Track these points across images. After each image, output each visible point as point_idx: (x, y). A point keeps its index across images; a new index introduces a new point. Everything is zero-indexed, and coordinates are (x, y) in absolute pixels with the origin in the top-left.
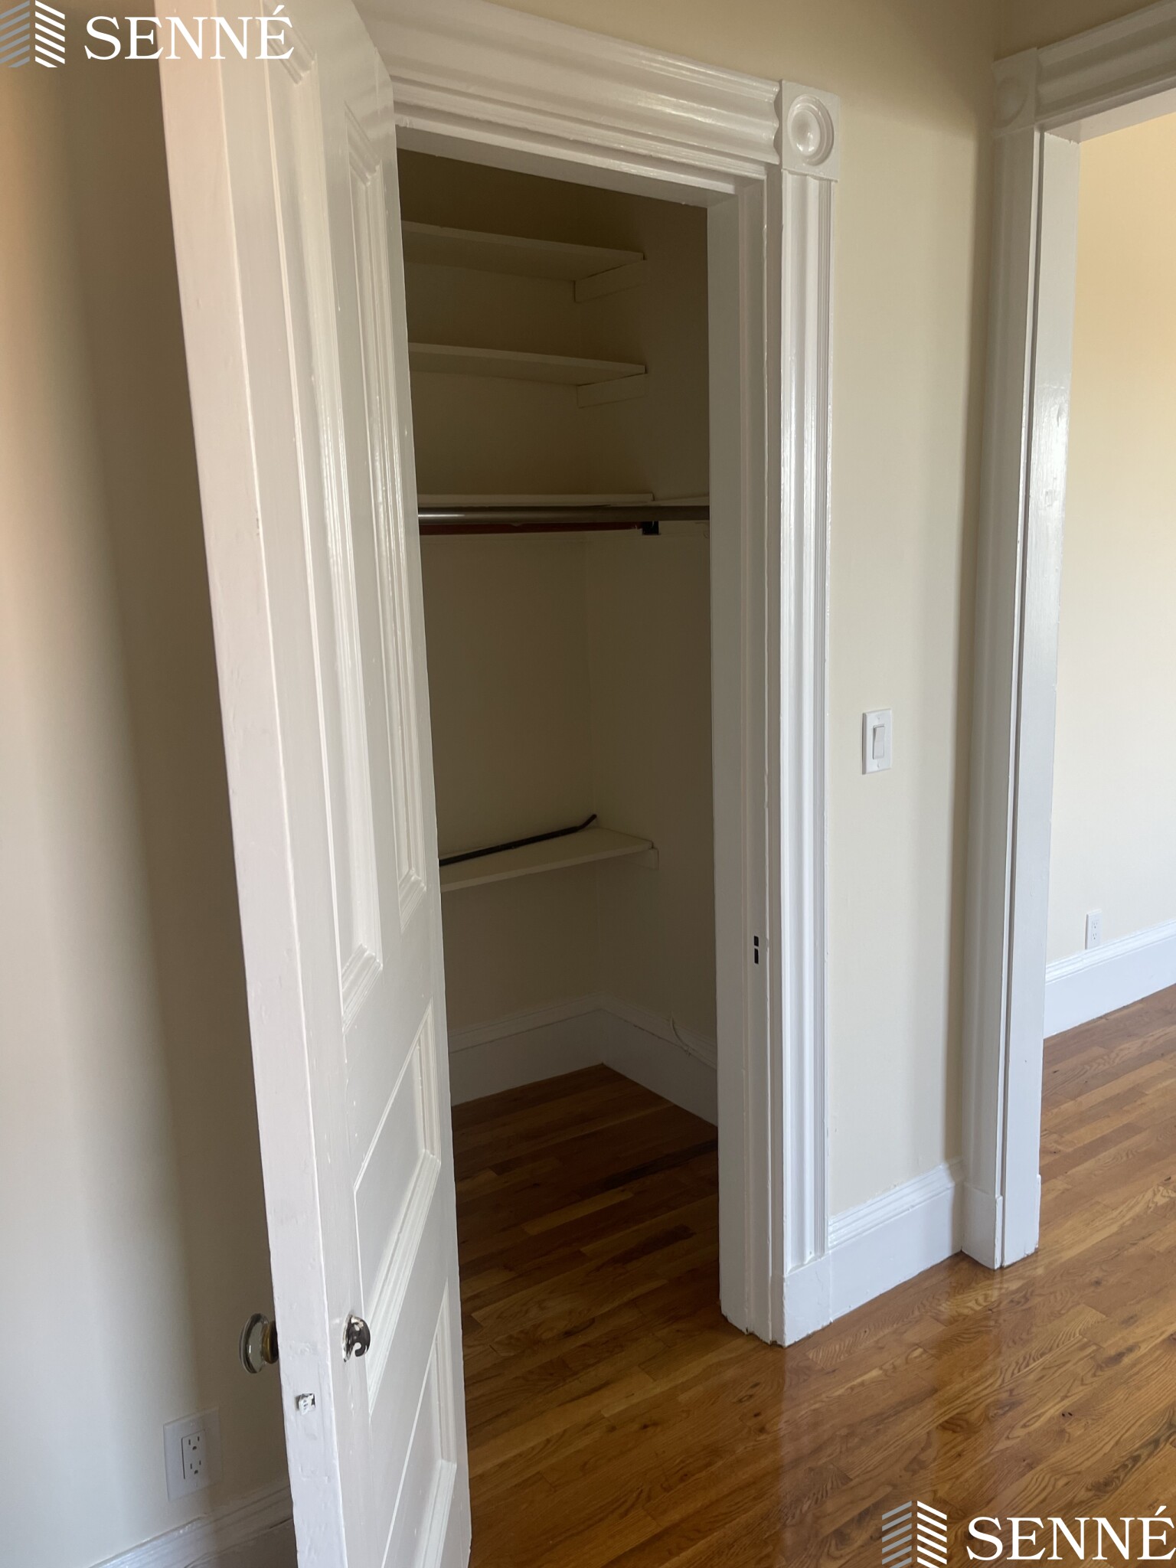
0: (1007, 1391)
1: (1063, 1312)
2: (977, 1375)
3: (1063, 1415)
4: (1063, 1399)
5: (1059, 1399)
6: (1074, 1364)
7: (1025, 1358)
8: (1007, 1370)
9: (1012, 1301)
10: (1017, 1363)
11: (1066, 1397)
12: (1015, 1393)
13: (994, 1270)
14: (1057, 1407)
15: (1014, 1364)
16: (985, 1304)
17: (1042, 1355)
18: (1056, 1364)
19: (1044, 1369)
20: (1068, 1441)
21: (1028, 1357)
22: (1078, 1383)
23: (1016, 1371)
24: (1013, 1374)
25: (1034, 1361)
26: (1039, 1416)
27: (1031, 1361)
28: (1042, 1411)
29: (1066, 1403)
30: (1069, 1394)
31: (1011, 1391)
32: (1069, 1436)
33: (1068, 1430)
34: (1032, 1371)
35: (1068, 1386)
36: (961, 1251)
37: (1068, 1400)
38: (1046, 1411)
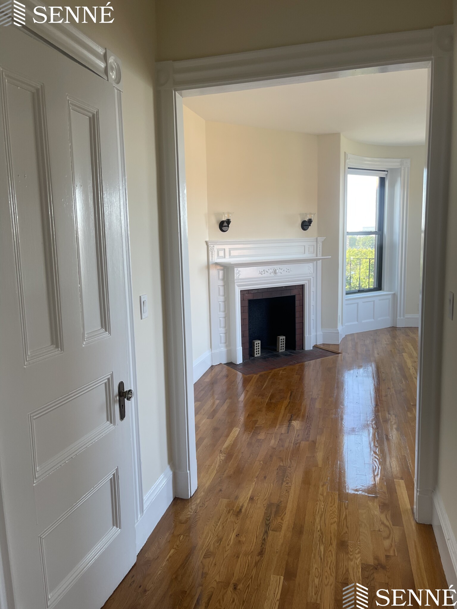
0: (216, 536)
1: (217, 504)
2: (204, 536)
3: (237, 536)
4: (233, 531)
5: (232, 531)
6: (230, 518)
7: (215, 523)
8: (212, 530)
9: (200, 507)
10: (214, 526)
11: (234, 530)
12: (219, 535)
13: (189, 499)
14: (234, 534)
15: (213, 527)
16: (193, 511)
17: (219, 520)
18: (225, 521)
19: (222, 524)
20: (243, 544)
21: (215, 522)
22: (234, 524)
23: (215, 528)
24: (215, 530)
25: (218, 523)
26: (230, 540)
27: (217, 523)
28: (230, 537)
29: (235, 531)
30: (234, 528)
31: (217, 535)
32: (243, 542)
33: (241, 540)
34: (219, 527)
35: (232, 526)
36: (175, 497)
37: (235, 530)
38: (231, 538)
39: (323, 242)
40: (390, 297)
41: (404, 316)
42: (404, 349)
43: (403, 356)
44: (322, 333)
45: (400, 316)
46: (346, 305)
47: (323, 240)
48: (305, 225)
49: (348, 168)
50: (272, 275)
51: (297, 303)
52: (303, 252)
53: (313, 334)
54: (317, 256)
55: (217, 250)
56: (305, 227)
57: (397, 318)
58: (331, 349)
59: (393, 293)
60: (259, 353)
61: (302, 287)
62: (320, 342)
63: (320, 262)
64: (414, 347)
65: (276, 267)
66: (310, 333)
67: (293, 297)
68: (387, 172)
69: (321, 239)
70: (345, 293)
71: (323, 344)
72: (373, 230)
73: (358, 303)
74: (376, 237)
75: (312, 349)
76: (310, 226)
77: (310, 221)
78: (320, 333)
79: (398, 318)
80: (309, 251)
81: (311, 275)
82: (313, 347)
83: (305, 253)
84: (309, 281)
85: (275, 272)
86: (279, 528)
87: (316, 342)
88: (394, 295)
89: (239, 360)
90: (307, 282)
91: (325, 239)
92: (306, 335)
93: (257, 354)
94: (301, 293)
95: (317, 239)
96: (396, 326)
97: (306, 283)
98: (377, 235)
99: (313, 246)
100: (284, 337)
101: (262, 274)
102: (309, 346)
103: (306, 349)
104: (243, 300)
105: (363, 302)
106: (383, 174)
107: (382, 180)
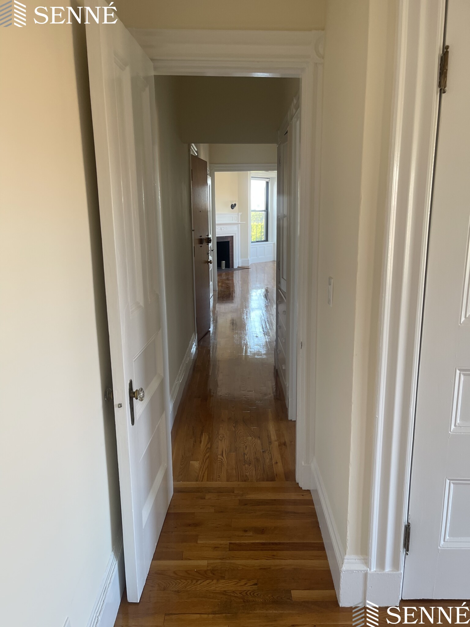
39: (241, 215)
46: (252, 248)
48: (233, 206)
49: (251, 177)
51: (230, 245)
52: (232, 219)
53: (237, 261)
54: (238, 222)
56: (233, 208)
58: (246, 267)
61: (232, 237)
63: (239, 225)
66: (236, 260)
67: (229, 242)
69: (240, 214)
70: (251, 242)
71: (242, 265)
72: (263, 209)
73: (257, 247)
74: (264, 213)
75: (237, 268)
76: (235, 207)
77: (235, 205)
78: (240, 261)
80: (235, 219)
81: (236, 231)
82: (238, 267)
84: (235, 234)
87: (239, 265)
90: (234, 234)
91: (242, 214)
92: (234, 261)
94: (232, 240)
95: (238, 214)
99: (236, 217)
100: (225, 262)
102: (235, 266)
103: (234, 268)
105: (259, 247)
106: (267, 180)
107: (267, 183)
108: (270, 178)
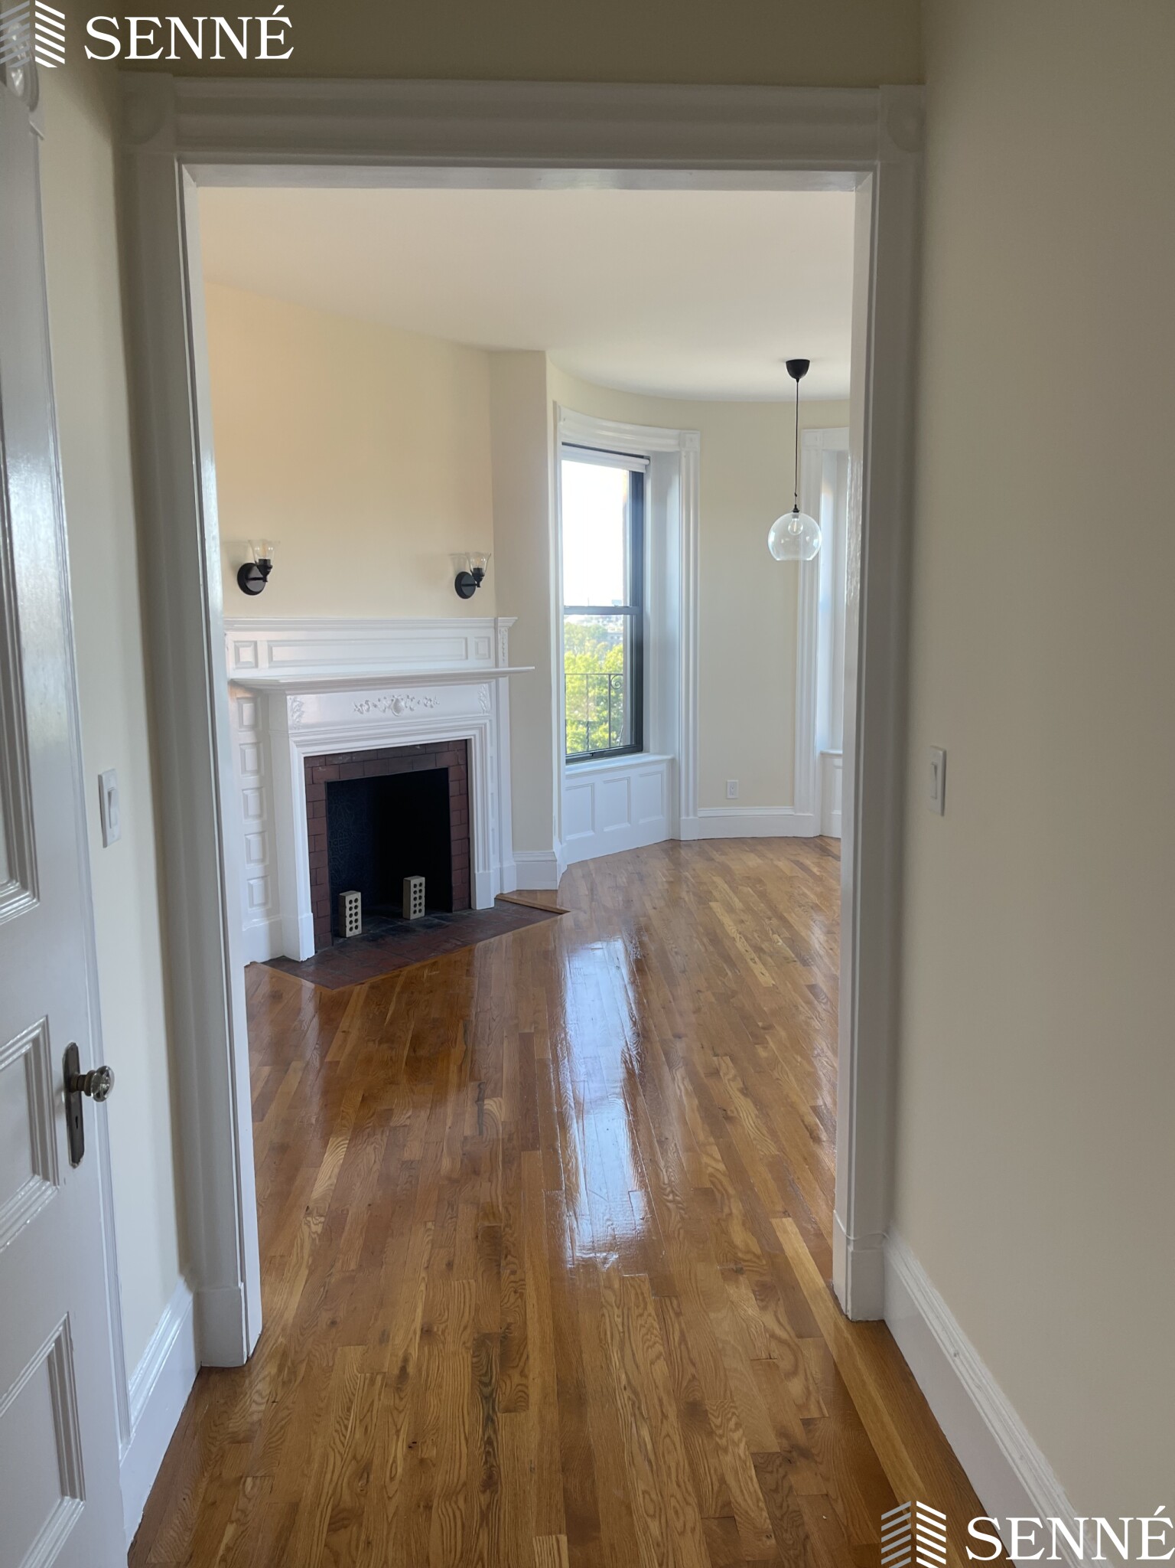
0: (351, 1461)
1: (331, 1364)
2: (316, 1466)
3: (410, 1447)
4: (398, 1436)
5: (395, 1437)
6: (380, 1399)
7: (338, 1422)
8: (334, 1443)
9: (284, 1383)
10: (336, 1431)
11: (398, 1432)
12: (359, 1457)
13: (244, 1366)
14: (400, 1444)
15: (335, 1434)
16: (265, 1400)
17: (349, 1410)
18: (365, 1410)
19: (361, 1421)
20: (434, 1465)
21: (339, 1419)
22: (395, 1413)
23: (342, 1438)
24: (343, 1444)
25: (348, 1420)
26: (394, 1461)
27: (346, 1422)
28: (393, 1455)
29: (403, 1435)
30: (399, 1427)
31: (354, 1457)
32: (431, 1461)
33: (426, 1457)
34: (353, 1432)
35: (390, 1420)
36: (202, 1367)
37: (402, 1432)
38: (395, 1457)
39: (510, 630)
40: (663, 767)
41: (695, 814)
42: (711, 892)
43: (710, 908)
44: (514, 864)
45: (688, 815)
46: (568, 789)
47: (511, 624)
48: (466, 584)
49: (564, 444)
50: (390, 713)
51: (453, 788)
52: (464, 653)
53: (494, 866)
54: (497, 666)
55: (235, 646)
56: (465, 590)
57: (680, 816)
58: (541, 901)
59: (669, 757)
60: (356, 927)
61: (464, 745)
62: (509, 888)
63: (504, 682)
64: (730, 887)
65: (397, 692)
66: (486, 866)
67: (444, 773)
68: (649, 459)
69: (506, 622)
70: (563, 759)
71: (519, 892)
73: (593, 785)
75: (492, 905)
76: (479, 586)
77: (478, 574)
78: (509, 863)
79: (683, 817)
80: (477, 653)
81: (485, 714)
82: (496, 899)
83: (467, 658)
84: (482, 729)
85: (396, 708)
86: (520, 1401)
87: (502, 888)
88: (673, 763)
89: (306, 949)
90: (476, 732)
91: (516, 620)
92: (478, 871)
93: (351, 929)
94: (462, 762)
95: (496, 621)
96: (680, 837)
97: (475, 736)
98: (628, 616)
99: (487, 640)
100: (423, 880)
101: (362, 713)
102: (484, 899)
103: (479, 908)
104: (313, 783)
105: (606, 782)
106: (638, 466)
107: (637, 480)
108: (648, 458)
